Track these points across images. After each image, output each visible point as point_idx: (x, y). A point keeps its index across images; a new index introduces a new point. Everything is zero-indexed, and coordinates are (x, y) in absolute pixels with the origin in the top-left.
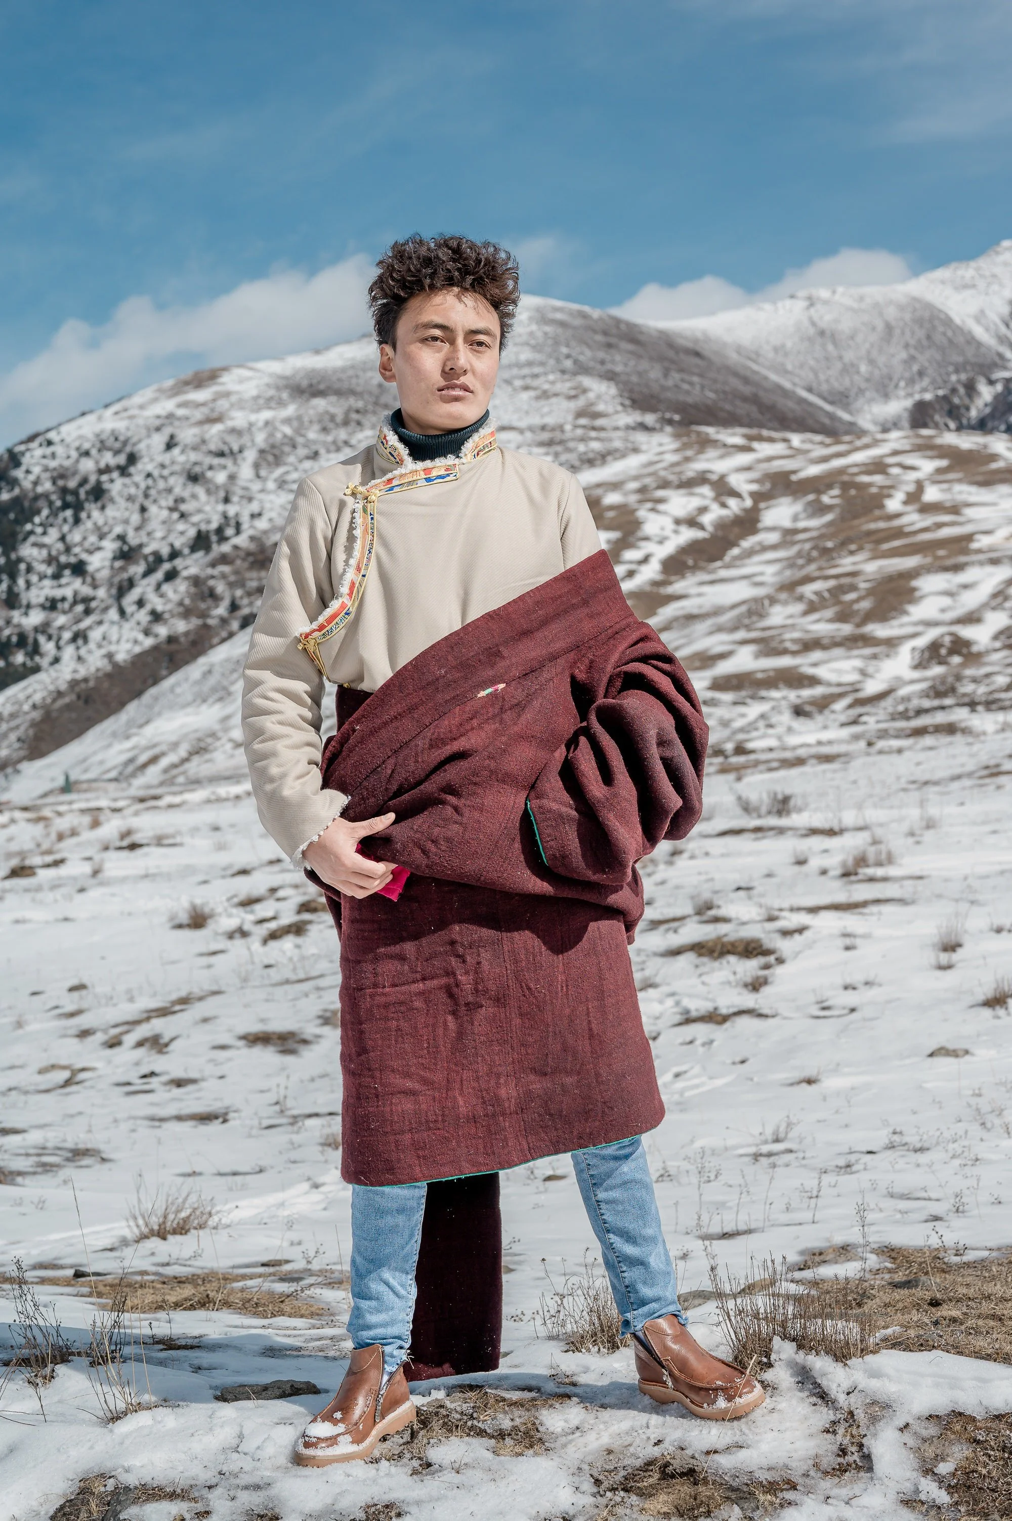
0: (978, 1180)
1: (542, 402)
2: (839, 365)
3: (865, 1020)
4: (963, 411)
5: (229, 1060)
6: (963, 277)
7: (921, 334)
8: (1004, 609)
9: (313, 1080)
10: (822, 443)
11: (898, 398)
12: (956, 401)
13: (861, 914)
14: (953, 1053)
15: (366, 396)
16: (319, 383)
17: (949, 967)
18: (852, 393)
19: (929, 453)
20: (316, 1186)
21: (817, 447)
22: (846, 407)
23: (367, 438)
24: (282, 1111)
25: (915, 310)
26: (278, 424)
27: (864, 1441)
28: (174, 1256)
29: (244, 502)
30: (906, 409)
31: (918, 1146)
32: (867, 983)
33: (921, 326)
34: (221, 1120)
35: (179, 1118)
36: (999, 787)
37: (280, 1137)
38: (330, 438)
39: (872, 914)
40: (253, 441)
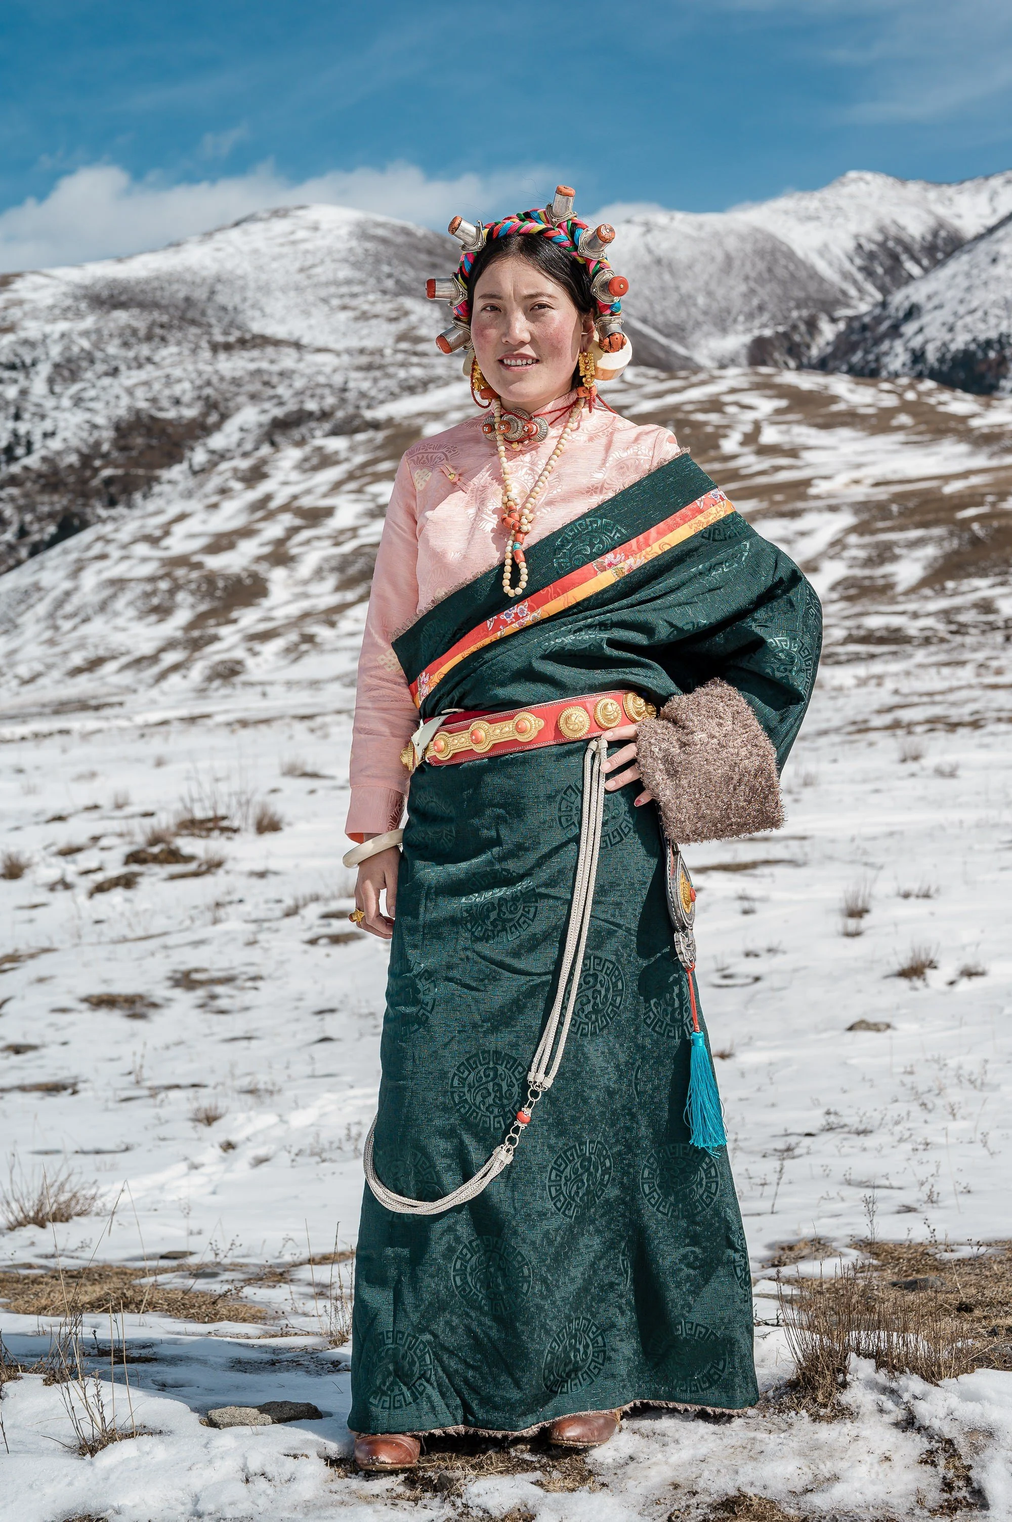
0: (938, 1167)
1: (360, 324)
2: (675, 297)
3: (773, 989)
4: (803, 349)
5: (72, 1024)
6: (807, 209)
7: (761, 266)
8: (841, 558)
9: (167, 1048)
10: (656, 378)
11: (736, 333)
12: (797, 338)
13: (755, 876)
14: (875, 1027)
15: (172, 310)
16: (121, 294)
17: (856, 934)
18: (689, 325)
19: (769, 392)
20: (195, 1167)
21: (652, 381)
22: (682, 340)
23: (171, 355)
24: (138, 1082)
25: (756, 241)
26: (75, 337)
27: (972, 1474)
28: (60, 1247)
29: (37, 419)
30: (745, 345)
31: (861, 1128)
32: (770, 950)
33: (762, 258)
34: (70, 1091)
35: (23, 1089)
36: (871, 744)
37: (142, 1112)
38: (131, 354)
39: (763, 876)
40: (47, 354)
